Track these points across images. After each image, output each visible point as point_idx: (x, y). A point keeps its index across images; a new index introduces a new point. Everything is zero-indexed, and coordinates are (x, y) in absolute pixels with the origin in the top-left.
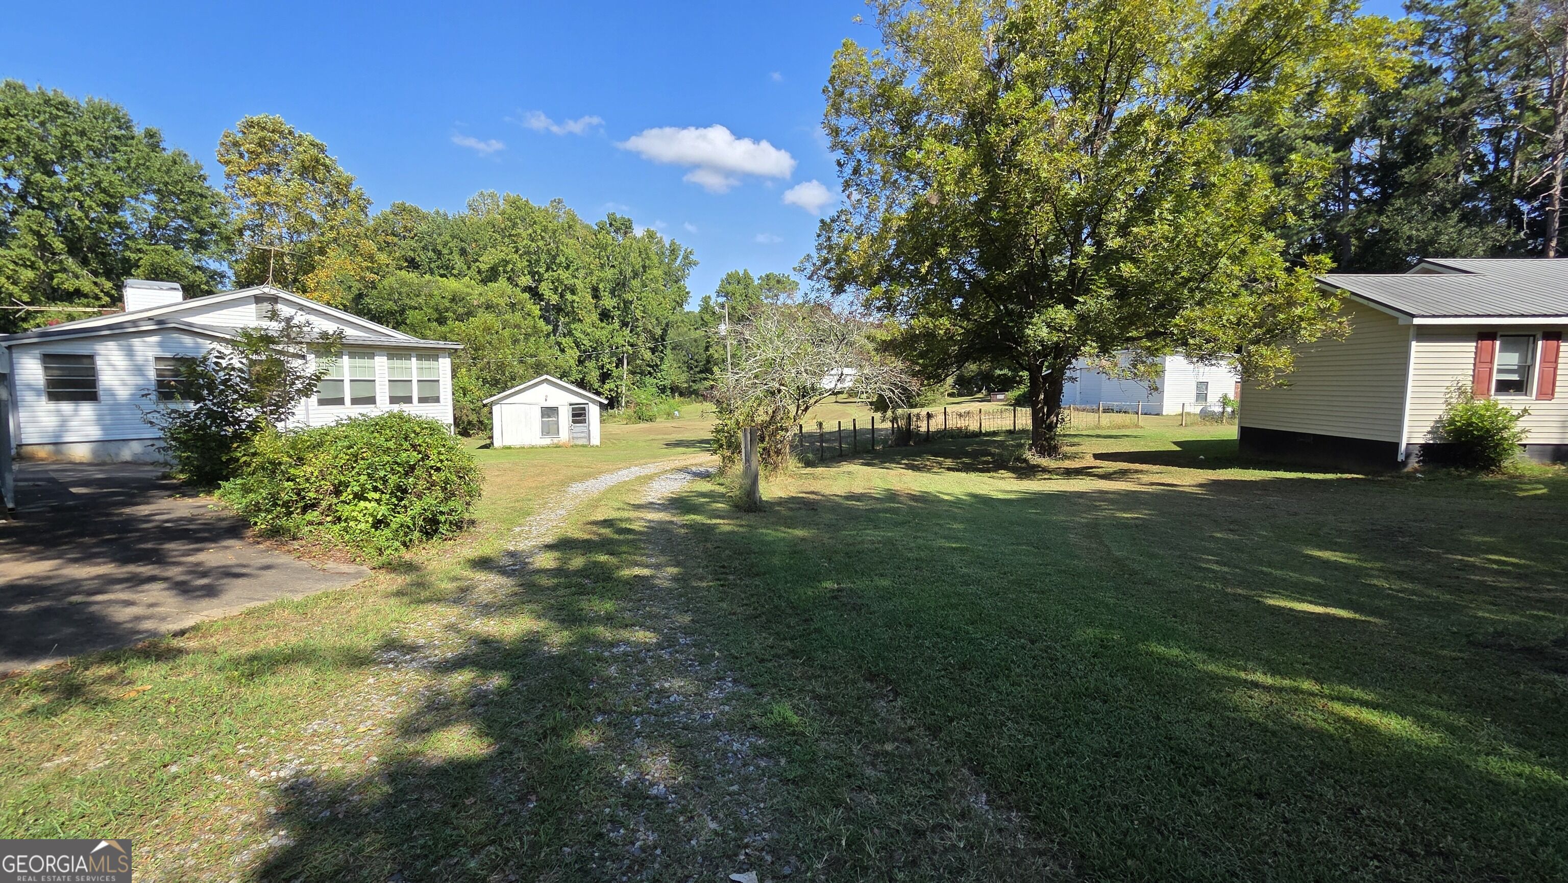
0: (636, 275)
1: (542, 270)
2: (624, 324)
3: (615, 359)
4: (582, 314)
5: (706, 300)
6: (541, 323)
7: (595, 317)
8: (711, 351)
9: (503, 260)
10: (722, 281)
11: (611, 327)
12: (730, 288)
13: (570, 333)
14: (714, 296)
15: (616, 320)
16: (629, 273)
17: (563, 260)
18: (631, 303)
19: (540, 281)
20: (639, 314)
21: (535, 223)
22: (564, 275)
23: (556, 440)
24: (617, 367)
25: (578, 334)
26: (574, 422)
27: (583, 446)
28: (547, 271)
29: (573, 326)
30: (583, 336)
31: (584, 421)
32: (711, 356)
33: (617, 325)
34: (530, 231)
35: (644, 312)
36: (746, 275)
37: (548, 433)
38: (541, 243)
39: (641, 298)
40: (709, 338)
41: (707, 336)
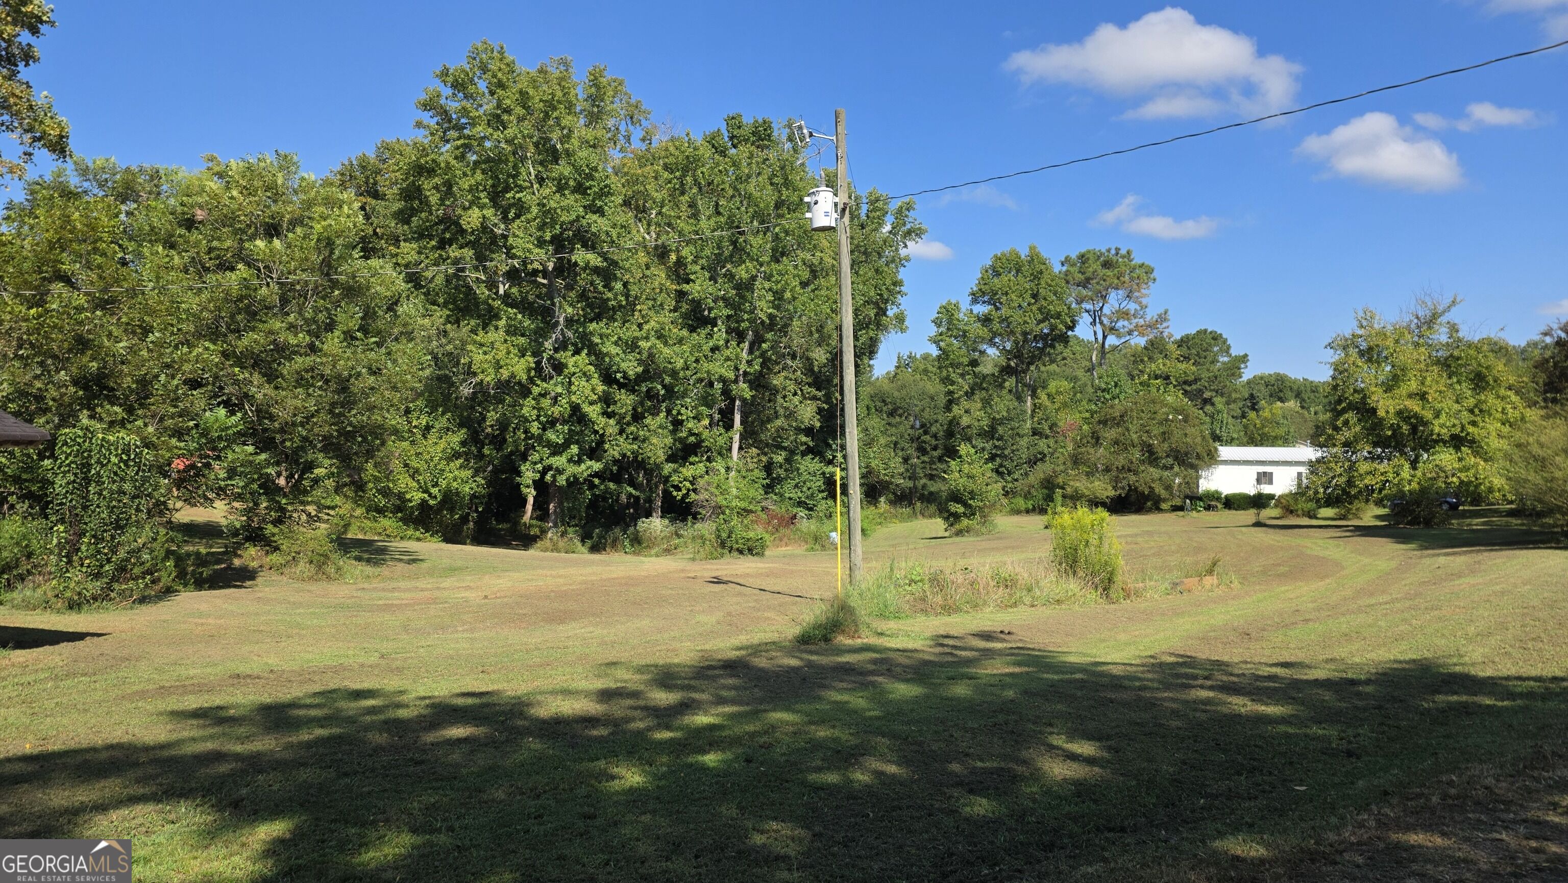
3: (705, 410)
5: (949, 310)
8: (957, 411)
10: (984, 270)
12: (998, 284)
25: (607, 347)
29: (595, 327)
30: (618, 352)
32: (956, 422)
39: (771, 276)
40: (953, 383)
41: (947, 380)
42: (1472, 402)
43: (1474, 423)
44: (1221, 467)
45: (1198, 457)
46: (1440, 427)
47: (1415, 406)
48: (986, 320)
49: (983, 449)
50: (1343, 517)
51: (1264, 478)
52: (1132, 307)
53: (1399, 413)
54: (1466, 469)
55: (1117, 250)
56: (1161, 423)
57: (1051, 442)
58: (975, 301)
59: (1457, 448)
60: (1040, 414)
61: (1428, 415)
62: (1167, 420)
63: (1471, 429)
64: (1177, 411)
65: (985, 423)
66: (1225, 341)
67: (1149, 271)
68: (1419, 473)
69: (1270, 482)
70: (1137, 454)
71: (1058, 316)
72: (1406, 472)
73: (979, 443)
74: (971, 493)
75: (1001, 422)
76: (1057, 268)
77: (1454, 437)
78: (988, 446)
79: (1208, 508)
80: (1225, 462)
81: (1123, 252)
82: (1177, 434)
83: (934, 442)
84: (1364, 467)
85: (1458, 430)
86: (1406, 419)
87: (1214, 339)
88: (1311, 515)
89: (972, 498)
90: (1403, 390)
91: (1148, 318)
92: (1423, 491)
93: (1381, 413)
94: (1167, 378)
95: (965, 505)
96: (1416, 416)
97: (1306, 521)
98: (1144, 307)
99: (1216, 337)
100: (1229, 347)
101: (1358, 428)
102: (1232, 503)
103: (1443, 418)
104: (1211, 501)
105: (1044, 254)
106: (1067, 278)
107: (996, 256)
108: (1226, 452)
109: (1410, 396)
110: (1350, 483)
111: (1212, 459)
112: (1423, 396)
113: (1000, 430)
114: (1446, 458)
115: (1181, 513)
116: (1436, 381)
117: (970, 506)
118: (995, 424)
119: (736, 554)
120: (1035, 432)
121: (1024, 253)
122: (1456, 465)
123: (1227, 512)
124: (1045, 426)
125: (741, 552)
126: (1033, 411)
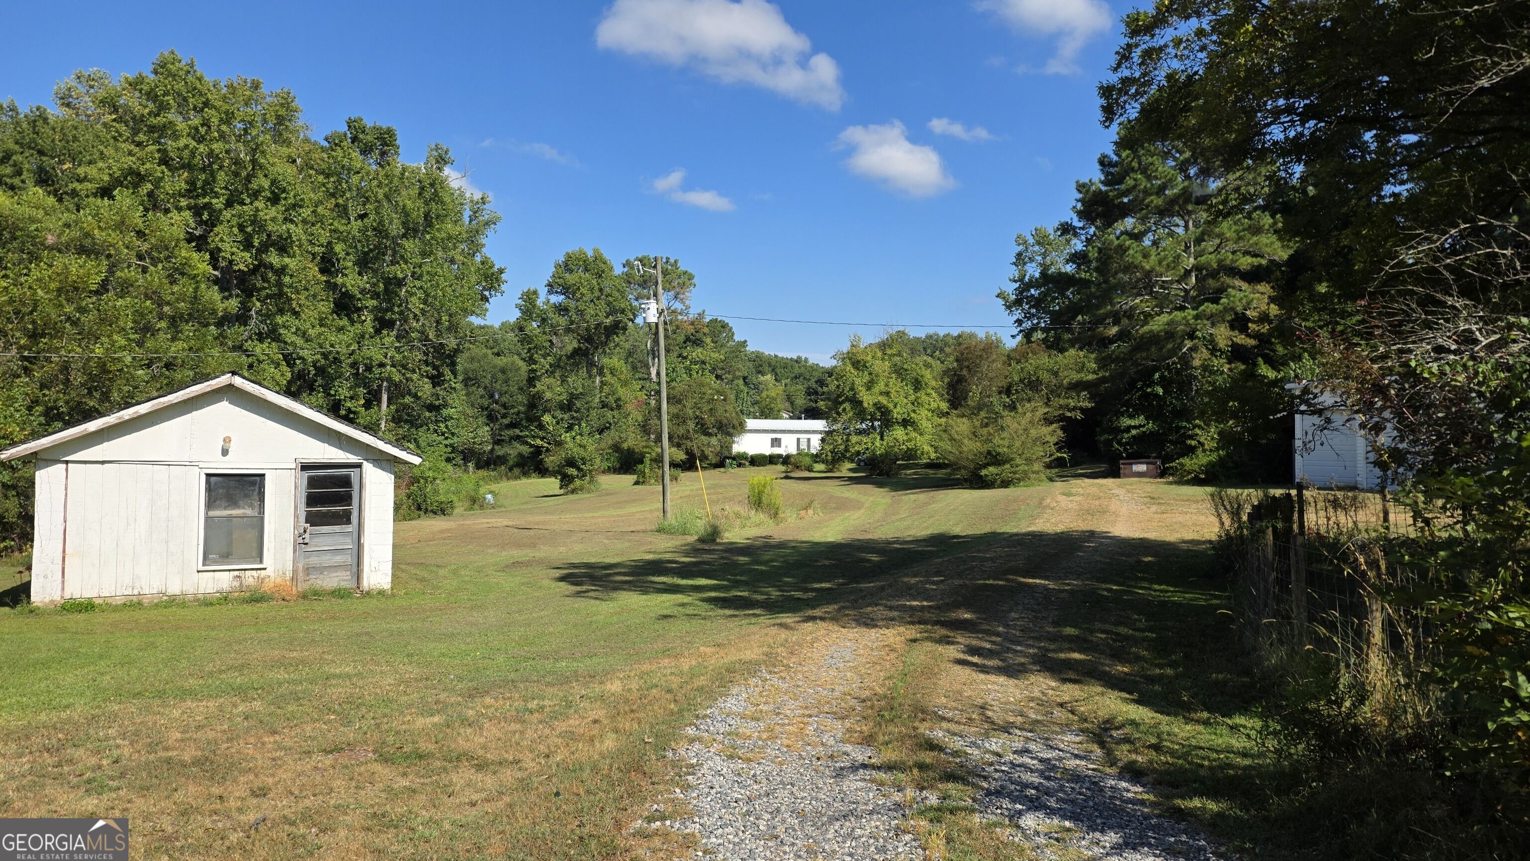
0: (410, 231)
1: (218, 203)
2: (383, 324)
3: (362, 391)
4: (299, 300)
5: (529, 297)
6: (213, 295)
7: (326, 307)
8: (539, 386)
9: (131, 172)
10: (558, 266)
11: (354, 330)
12: (571, 278)
13: (273, 335)
14: (543, 292)
15: (368, 317)
16: (395, 228)
17: (266, 184)
18: (400, 283)
19: (211, 224)
20: (415, 304)
21: (206, 104)
22: (269, 213)
23: (250, 578)
24: (368, 405)
25: (290, 337)
26: (313, 520)
27: (338, 594)
28: (229, 204)
29: (279, 320)
30: (299, 341)
31: (345, 518)
32: (538, 396)
33: (369, 326)
34: (196, 121)
35: (425, 302)
36: (598, 258)
37: (226, 556)
38: (217, 147)
39: (421, 276)
40: (535, 363)
41: (531, 361)
42: (913, 397)
43: (914, 411)
44: (748, 435)
45: (734, 427)
46: (897, 413)
47: (884, 400)
48: (561, 309)
49: (562, 419)
50: (830, 471)
51: (776, 442)
52: (678, 306)
53: (875, 404)
54: (909, 440)
55: (668, 259)
56: (709, 402)
57: (616, 413)
58: (550, 292)
59: (905, 427)
60: (606, 389)
61: (891, 406)
62: (713, 400)
63: (913, 415)
64: (719, 392)
65: (564, 397)
66: (731, 329)
67: (691, 277)
68: (885, 443)
69: (779, 446)
70: (691, 425)
71: (623, 311)
72: (878, 443)
73: (559, 414)
74: (582, 459)
75: (577, 397)
76: (618, 270)
77: (904, 420)
78: (566, 416)
79: (740, 465)
80: (751, 431)
81: (672, 261)
82: (720, 412)
83: (503, 411)
84: (854, 439)
85: (905, 416)
86: (879, 409)
87: (723, 327)
88: (810, 470)
89: (584, 464)
90: (876, 389)
91: (691, 316)
92: (886, 455)
93: (865, 405)
94: (703, 363)
95: (579, 469)
96: (884, 407)
97: (807, 474)
98: (688, 308)
99: (724, 326)
100: (733, 334)
101: (851, 414)
102: (756, 461)
103: (898, 409)
104: (742, 460)
105: (606, 256)
106: (628, 279)
107: (568, 254)
108: (751, 423)
109: (881, 393)
110: (846, 450)
111: (741, 428)
112: (887, 394)
113: (578, 404)
114: (899, 433)
115: (722, 470)
116: (895, 386)
117: (582, 470)
118: (573, 397)
119: (431, 514)
120: (604, 405)
121: (590, 253)
122: (905, 438)
123: (752, 468)
124: (611, 399)
125: (435, 513)
126: (601, 387)
